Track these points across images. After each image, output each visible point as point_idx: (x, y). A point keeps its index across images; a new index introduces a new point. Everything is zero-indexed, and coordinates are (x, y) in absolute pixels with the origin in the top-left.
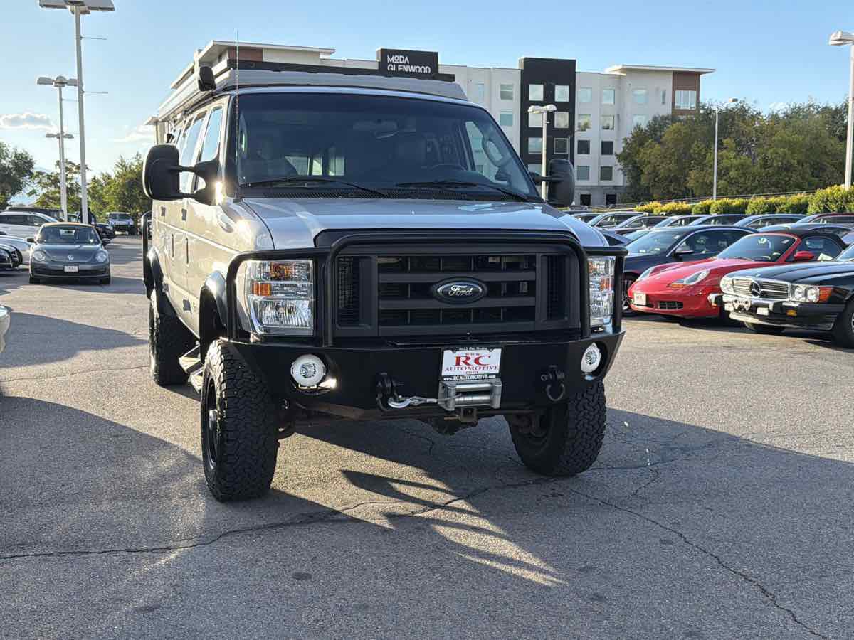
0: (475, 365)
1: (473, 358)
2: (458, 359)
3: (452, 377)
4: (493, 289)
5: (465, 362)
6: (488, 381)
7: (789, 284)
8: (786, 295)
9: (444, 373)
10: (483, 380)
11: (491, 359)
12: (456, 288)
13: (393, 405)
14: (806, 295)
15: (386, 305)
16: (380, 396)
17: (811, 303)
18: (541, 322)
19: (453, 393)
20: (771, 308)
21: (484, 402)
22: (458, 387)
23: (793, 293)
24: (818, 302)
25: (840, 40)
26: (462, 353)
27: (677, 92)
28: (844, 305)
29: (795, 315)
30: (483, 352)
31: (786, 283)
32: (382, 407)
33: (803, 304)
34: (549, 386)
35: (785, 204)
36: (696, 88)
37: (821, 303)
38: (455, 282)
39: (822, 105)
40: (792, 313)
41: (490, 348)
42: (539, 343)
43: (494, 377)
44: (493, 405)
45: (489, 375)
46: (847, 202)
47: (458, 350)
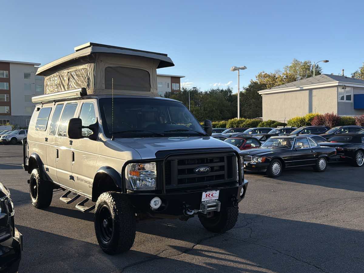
0: (212, 197)
1: (211, 194)
2: (207, 195)
3: (205, 201)
4: (212, 169)
5: (209, 196)
6: (215, 202)
7: (252, 157)
8: (251, 160)
9: (202, 200)
10: (213, 202)
11: (216, 194)
12: (202, 169)
13: (189, 213)
14: (257, 160)
15: (181, 177)
16: (184, 210)
17: (260, 163)
18: (227, 180)
19: (206, 207)
20: (247, 165)
21: (215, 209)
22: (208, 205)
23: (253, 159)
24: (262, 162)
25: (234, 69)
26: (208, 193)
27: (173, 84)
28: (269, 163)
29: (255, 167)
30: (214, 192)
31: (251, 156)
32: (185, 214)
33: (257, 163)
34: (234, 202)
35: (218, 124)
36: (179, 82)
37: (263, 163)
38: (202, 167)
39: (221, 89)
40: (253, 166)
41: (216, 191)
42: (229, 187)
43: (217, 200)
44: (217, 210)
45: (215, 200)
46: (239, 124)
47: (207, 192)
